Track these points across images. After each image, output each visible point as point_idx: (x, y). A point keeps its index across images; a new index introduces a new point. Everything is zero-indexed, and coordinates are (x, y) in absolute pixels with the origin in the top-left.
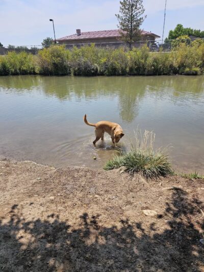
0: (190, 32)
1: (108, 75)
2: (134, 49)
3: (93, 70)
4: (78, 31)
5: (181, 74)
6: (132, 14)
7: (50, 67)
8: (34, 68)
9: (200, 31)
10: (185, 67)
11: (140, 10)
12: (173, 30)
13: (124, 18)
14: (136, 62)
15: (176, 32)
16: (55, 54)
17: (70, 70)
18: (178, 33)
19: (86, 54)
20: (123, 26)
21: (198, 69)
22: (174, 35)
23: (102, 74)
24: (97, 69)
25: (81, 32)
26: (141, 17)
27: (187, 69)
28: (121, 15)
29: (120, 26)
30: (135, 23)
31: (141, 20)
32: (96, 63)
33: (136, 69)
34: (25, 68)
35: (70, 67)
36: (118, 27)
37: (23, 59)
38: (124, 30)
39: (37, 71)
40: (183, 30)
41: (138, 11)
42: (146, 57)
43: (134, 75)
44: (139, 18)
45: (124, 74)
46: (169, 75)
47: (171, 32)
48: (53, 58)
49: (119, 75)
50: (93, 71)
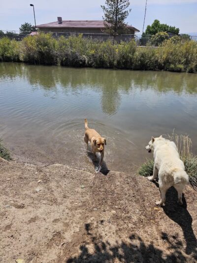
0: (167, 28)
1: (96, 68)
2: (122, 42)
3: (81, 61)
4: (60, 19)
5: (166, 70)
6: (117, 7)
7: (36, 56)
8: (18, 56)
9: (175, 28)
10: (170, 63)
11: (125, 3)
12: (151, 25)
13: (109, 10)
14: (124, 56)
15: (153, 27)
16: (42, 42)
17: (56, 60)
18: (155, 28)
19: (74, 44)
20: (108, 18)
21: (182, 66)
22: (151, 30)
23: (90, 66)
24: (85, 61)
25: (63, 20)
26: (126, 10)
27: (172, 66)
28: (107, 6)
29: (105, 18)
30: (120, 16)
31: (126, 14)
32: (84, 54)
33: (124, 63)
34: (9, 55)
35: (57, 57)
36: (103, 18)
37: (6, 46)
38: (109, 22)
39: (21, 58)
40: (160, 26)
41: (123, 4)
42: (134, 51)
43: (122, 69)
44: (124, 11)
45: (111, 67)
46: (155, 70)
47: (149, 27)
48: (40, 46)
49: (107, 68)
50: (81, 63)
